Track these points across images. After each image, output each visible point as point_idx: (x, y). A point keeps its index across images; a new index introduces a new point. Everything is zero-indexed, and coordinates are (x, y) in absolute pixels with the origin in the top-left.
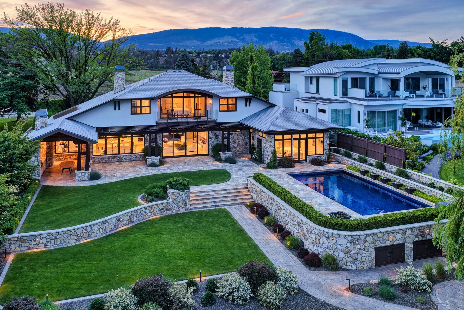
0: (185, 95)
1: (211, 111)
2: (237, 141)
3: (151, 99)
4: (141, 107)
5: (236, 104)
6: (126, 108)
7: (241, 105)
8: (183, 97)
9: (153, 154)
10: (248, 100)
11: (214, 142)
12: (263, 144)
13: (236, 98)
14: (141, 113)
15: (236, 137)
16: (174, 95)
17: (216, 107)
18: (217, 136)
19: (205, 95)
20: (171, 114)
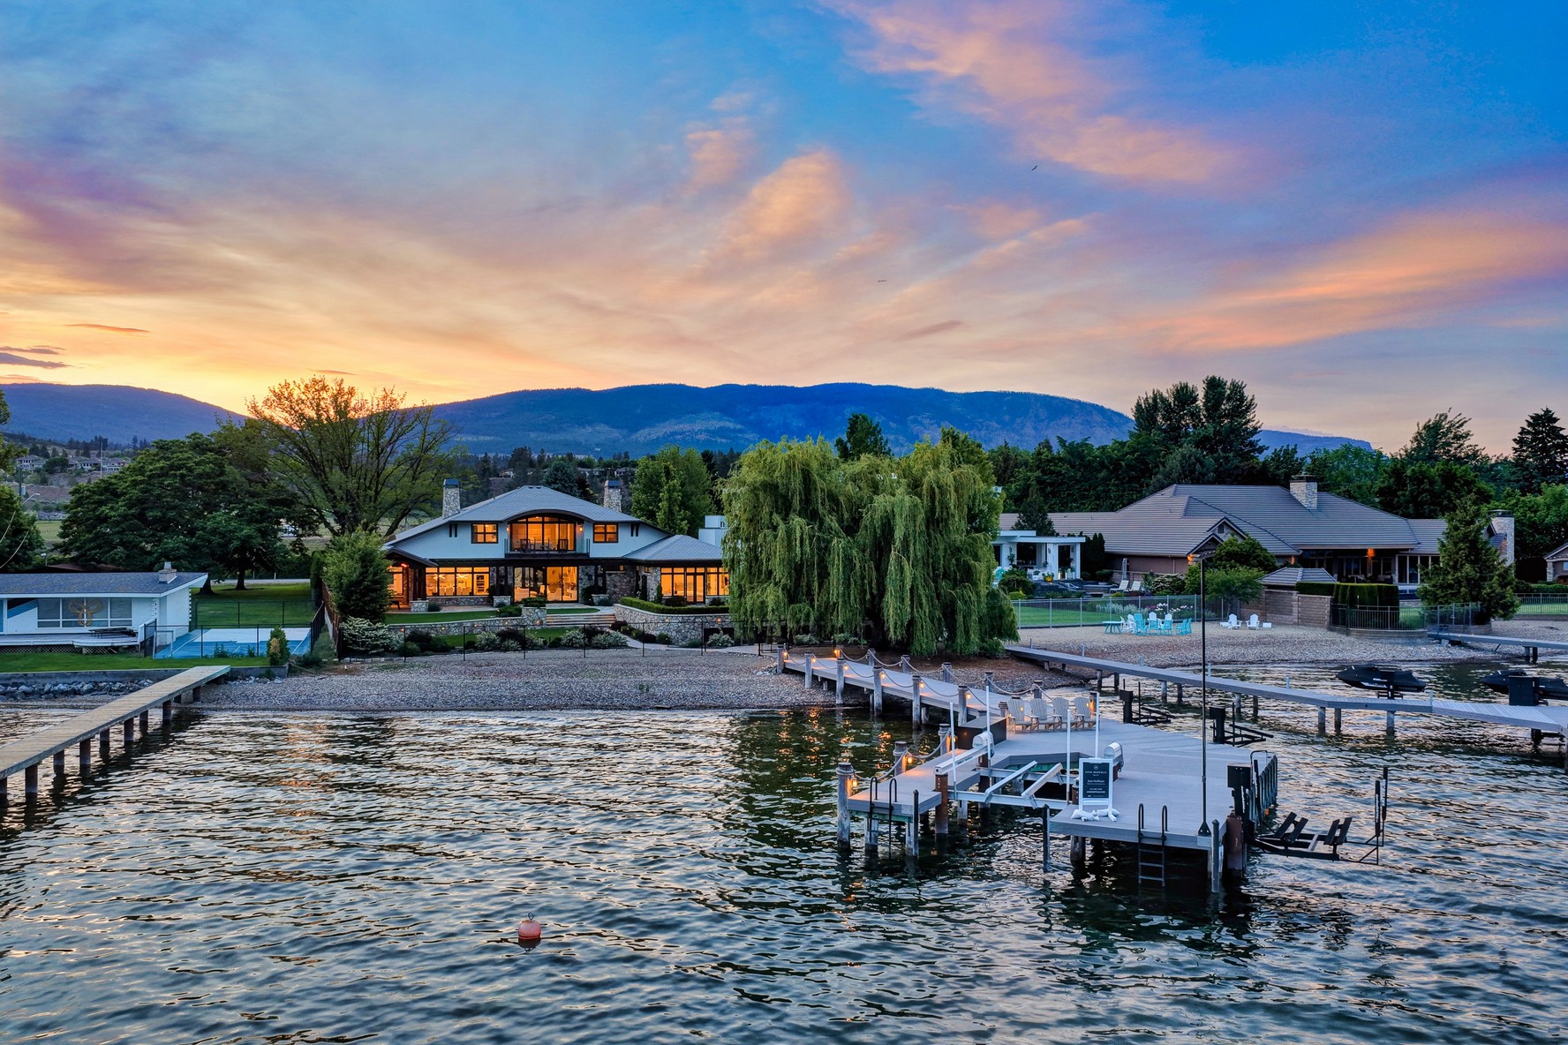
0: (546, 519)
1: (582, 540)
2: (618, 584)
3: (497, 524)
4: (485, 533)
5: (617, 533)
6: (465, 535)
7: (624, 534)
8: (543, 523)
9: (502, 593)
10: (635, 527)
11: (585, 584)
12: (649, 581)
13: (617, 524)
14: (485, 542)
15: (617, 579)
16: (530, 520)
17: (588, 535)
18: (590, 577)
19: (576, 519)
20: (525, 546)
